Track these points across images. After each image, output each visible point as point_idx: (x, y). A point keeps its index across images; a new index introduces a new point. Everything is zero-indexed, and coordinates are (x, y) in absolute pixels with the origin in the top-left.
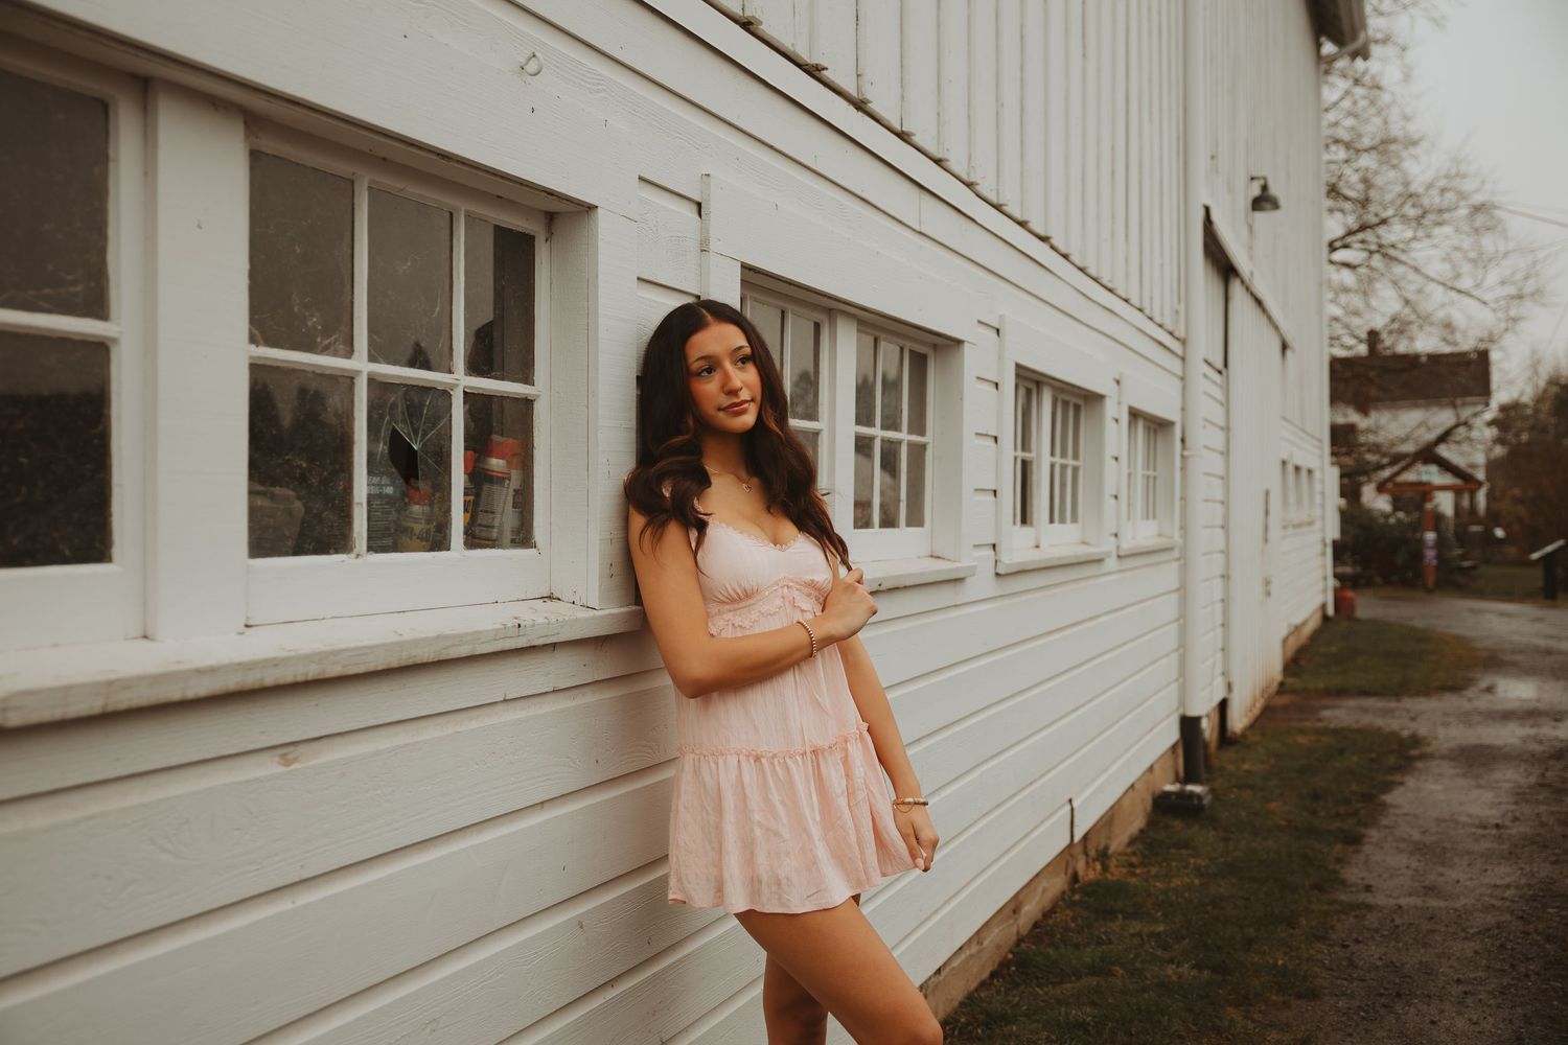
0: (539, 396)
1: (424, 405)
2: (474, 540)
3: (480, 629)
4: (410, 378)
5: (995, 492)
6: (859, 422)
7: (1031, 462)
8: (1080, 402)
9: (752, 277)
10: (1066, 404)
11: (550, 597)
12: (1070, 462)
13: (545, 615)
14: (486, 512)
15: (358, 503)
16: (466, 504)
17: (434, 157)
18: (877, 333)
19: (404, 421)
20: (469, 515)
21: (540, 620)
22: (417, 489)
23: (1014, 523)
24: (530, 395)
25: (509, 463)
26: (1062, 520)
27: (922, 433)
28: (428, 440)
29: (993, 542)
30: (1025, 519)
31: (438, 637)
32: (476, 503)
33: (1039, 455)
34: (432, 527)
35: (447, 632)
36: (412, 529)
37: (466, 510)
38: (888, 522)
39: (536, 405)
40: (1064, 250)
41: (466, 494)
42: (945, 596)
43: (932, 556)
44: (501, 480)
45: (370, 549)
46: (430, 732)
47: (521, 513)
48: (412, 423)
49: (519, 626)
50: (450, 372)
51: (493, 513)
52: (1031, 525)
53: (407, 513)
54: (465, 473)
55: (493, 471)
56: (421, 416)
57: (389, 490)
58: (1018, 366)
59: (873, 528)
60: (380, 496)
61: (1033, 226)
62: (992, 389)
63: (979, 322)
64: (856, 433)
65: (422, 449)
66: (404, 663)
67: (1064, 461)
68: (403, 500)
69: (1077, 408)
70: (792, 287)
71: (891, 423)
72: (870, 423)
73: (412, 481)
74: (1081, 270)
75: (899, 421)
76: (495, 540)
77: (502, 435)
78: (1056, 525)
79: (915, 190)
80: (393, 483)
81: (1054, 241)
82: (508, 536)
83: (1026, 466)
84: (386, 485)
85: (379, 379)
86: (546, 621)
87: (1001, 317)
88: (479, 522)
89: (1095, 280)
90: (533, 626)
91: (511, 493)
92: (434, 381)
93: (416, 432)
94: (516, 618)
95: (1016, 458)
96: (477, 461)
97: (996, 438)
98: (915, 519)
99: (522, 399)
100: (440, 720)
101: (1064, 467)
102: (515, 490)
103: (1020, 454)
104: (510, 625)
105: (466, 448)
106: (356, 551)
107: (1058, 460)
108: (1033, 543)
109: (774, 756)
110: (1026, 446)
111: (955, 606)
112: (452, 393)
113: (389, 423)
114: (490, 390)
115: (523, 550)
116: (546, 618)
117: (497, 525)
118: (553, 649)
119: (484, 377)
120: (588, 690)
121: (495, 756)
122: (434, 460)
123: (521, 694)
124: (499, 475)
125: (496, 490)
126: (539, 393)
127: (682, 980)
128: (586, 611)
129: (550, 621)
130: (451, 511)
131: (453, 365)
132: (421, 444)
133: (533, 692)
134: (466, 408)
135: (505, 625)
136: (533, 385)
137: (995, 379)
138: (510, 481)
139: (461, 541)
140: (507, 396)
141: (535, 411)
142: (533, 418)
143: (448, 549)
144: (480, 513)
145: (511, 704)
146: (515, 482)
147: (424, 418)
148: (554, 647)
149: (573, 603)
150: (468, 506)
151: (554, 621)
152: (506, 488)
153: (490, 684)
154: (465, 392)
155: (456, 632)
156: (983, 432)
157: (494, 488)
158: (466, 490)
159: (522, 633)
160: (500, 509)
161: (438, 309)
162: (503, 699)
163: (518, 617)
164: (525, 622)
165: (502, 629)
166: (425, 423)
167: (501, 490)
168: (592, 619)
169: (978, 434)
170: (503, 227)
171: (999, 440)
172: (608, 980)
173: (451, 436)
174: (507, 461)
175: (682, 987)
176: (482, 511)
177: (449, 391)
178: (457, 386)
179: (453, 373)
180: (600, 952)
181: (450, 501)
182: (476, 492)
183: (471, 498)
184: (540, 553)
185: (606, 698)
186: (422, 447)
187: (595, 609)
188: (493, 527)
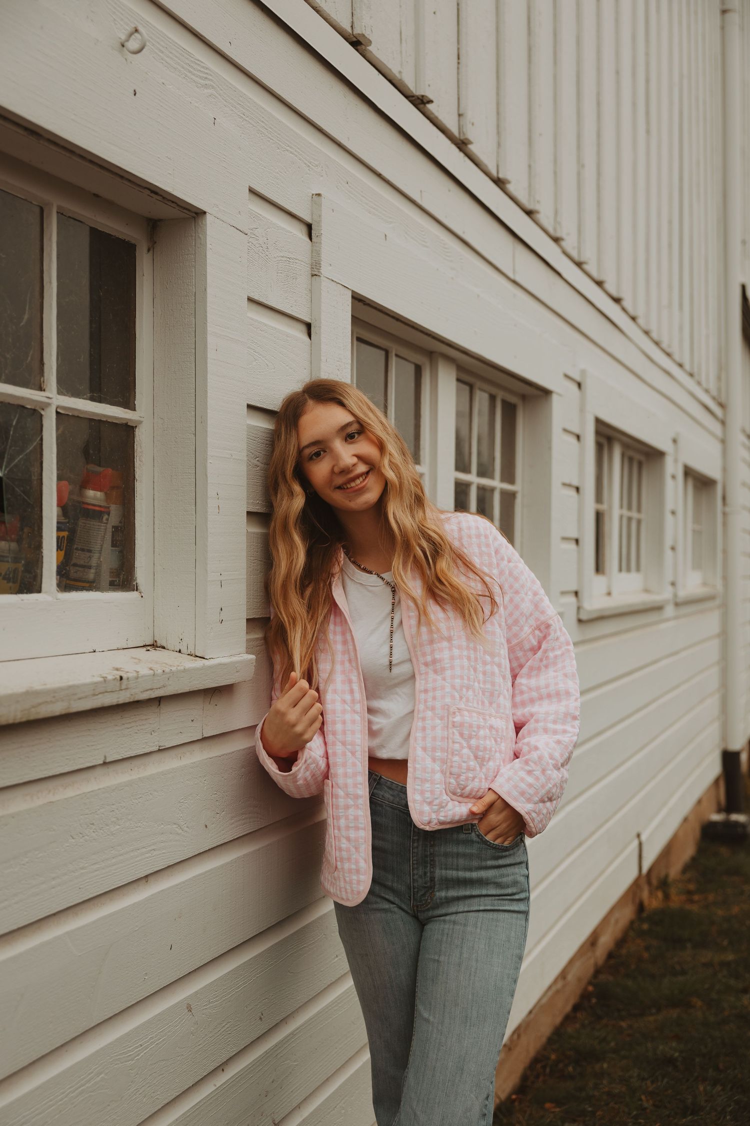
0: (141, 422)
1: (11, 425)
2: (68, 581)
3: (76, 682)
5: (577, 541)
6: (458, 468)
7: (604, 514)
8: (642, 458)
10: (631, 460)
11: (154, 646)
12: (634, 514)
13: (151, 666)
14: (83, 550)
16: (58, 538)
18: (473, 382)
20: (63, 553)
21: (144, 671)
22: (3, 522)
23: (592, 571)
24: (131, 420)
25: (108, 497)
26: (629, 570)
27: (512, 481)
28: (16, 466)
29: (575, 589)
30: (599, 567)
31: (27, 693)
32: (71, 540)
33: (611, 506)
34: (21, 567)
35: (38, 687)
37: (59, 548)
40: (632, 313)
41: (59, 529)
44: (96, 514)
47: (121, 552)
49: (121, 678)
50: (41, 389)
51: (90, 551)
52: (604, 573)
54: (58, 505)
55: (89, 505)
56: (7, 438)
58: (599, 422)
61: (608, 287)
62: (573, 440)
63: (565, 375)
64: (456, 478)
65: (8, 475)
67: (630, 514)
69: (640, 464)
71: (485, 472)
72: (467, 469)
74: (646, 333)
75: (491, 469)
76: (93, 582)
77: (100, 466)
78: (624, 574)
81: (625, 304)
82: (106, 577)
83: (599, 519)
86: (152, 672)
87: (583, 373)
88: (74, 561)
89: (657, 344)
90: (137, 678)
91: (109, 527)
92: (23, 398)
93: (1, 456)
94: (117, 669)
95: (594, 509)
97: (578, 489)
99: (122, 425)
100: (33, 789)
101: (630, 519)
102: (113, 527)
103: (595, 506)
104: (110, 677)
107: (625, 512)
108: (606, 591)
110: (599, 497)
112: (43, 412)
114: (86, 412)
115: (124, 593)
116: (151, 669)
117: (95, 565)
118: (158, 704)
119: (80, 398)
120: (196, 747)
121: (94, 827)
122: (22, 489)
123: (122, 755)
124: (97, 508)
125: (94, 525)
126: (140, 419)
127: (295, 1055)
128: (196, 660)
129: (156, 672)
130: (42, 548)
131: (44, 382)
132: (8, 469)
133: (136, 752)
134: (60, 431)
135: (105, 680)
136: (135, 410)
137: (577, 431)
138: (109, 514)
139: (54, 581)
140: (105, 420)
141: (137, 439)
142: (134, 447)
143: (39, 591)
144: (75, 551)
145: (112, 768)
146: (114, 517)
147: (10, 441)
148: (160, 702)
149: (180, 651)
150: (61, 543)
151: (160, 671)
152: (105, 523)
153: (88, 746)
154: (57, 413)
155: (49, 686)
156: (567, 481)
157: (92, 523)
158: (59, 525)
159: (123, 687)
160: (97, 547)
161: (26, 317)
162: (102, 762)
163: (118, 666)
164: (128, 674)
165: (101, 682)
166: (10, 447)
167: (99, 526)
168: (202, 670)
169: (564, 484)
170: (101, 231)
171: (581, 490)
172: (218, 1065)
173: (42, 463)
174: (106, 494)
175: (294, 1062)
176: (77, 549)
177: (40, 410)
178: (49, 405)
179: (44, 390)
180: (210, 1035)
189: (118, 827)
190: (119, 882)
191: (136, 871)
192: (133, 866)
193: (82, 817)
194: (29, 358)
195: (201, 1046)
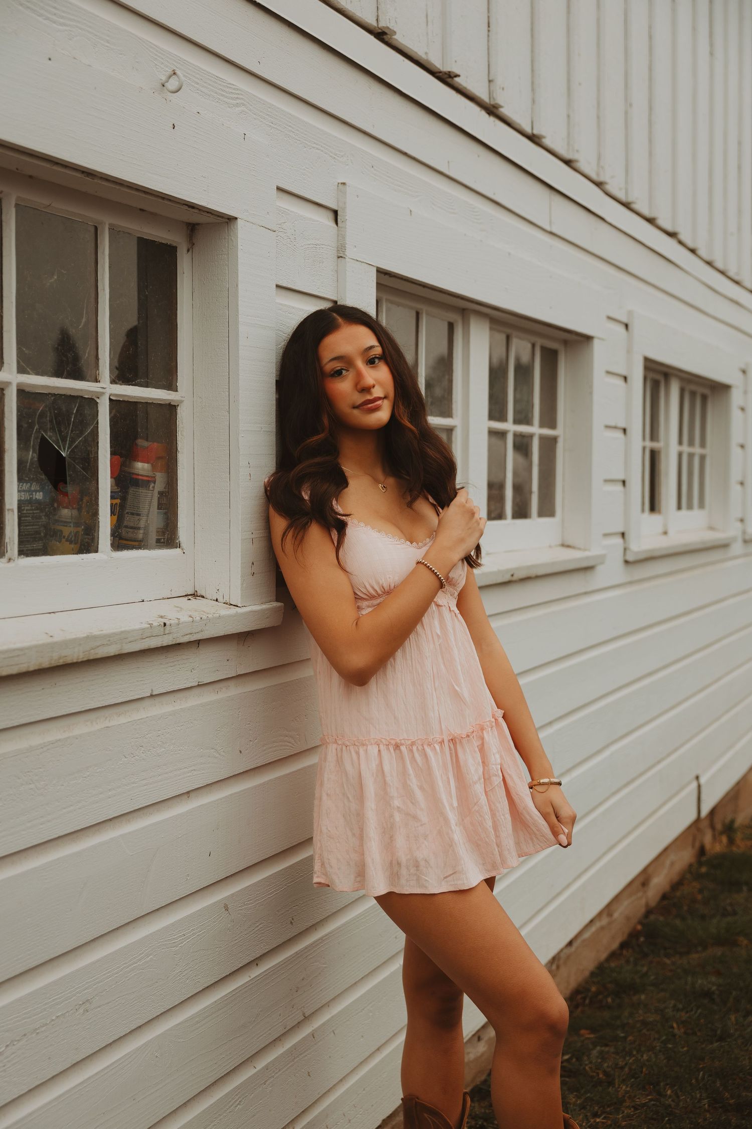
0: (182, 402)
1: (72, 413)
2: (121, 541)
3: (127, 628)
4: (58, 388)
5: (624, 482)
6: (491, 417)
7: (659, 452)
8: (706, 391)
9: (387, 281)
10: (693, 394)
11: (195, 595)
12: (697, 450)
13: (190, 613)
14: (132, 514)
15: (8, 510)
16: (113, 507)
17: (79, 175)
18: (509, 331)
19: (52, 429)
20: (116, 517)
21: (185, 618)
22: (66, 494)
23: (643, 511)
24: (172, 400)
25: (154, 468)
26: (690, 507)
27: (552, 424)
28: (76, 446)
29: (621, 530)
30: (653, 506)
31: (87, 637)
32: (122, 506)
33: (667, 445)
34: (80, 529)
35: (96, 632)
36: (61, 531)
37: (113, 513)
38: (521, 512)
39: (179, 408)
40: (690, 244)
41: (112, 497)
42: (575, 584)
43: (563, 545)
44: (146, 483)
45: (22, 552)
46: (82, 728)
47: (166, 513)
48: (60, 432)
49: (165, 624)
50: (97, 380)
51: (139, 515)
52: (659, 512)
53: (56, 517)
54: (113, 478)
55: (138, 475)
56: (69, 424)
57: (39, 496)
58: (647, 360)
59: (505, 519)
60: (30, 502)
61: (661, 222)
62: (621, 382)
63: (609, 318)
64: (489, 428)
65: (70, 456)
66: (54, 663)
67: (691, 450)
68: (53, 506)
70: (426, 289)
71: (523, 417)
72: (502, 418)
73: (61, 486)
74: (709, 263)
75: (530, 415)
76: (140, 541)
77: (147, 440)
78: (684, 512)
79: (546, 192)
80: (42, 489)
81: (682, 237)
82: (153, 537)
83: (654, 458)
84: (36, 491)
85: (27, 389)
86: (192, 619)
87: (630, 313)
88: (125, 523)
89: (722, 273)
90: (179, 624)
91: (156, 495)
92: (81, 390)
93: (64, 440)
94: (162, 617)
95: (644, 448)
96: (123, 464)
97: (625, 430)
98: (547, 509)
99: (165, 405)
100: (92, 716)
101: (691, 456)
102: (159, 492)
103: (649, 444)
104: (155, 624)
105: (112, 453)
106: (7, 555)
107: (686, 449)
108: (661, 530)
109: (413, 744)
110: (654, 435)
111: (586, 593)
112: (98, 401)
113: (38, 431)
114: (135, 396)
115: (168, 550)
116: (190, 616)
117: (143, 526)
118: (198, 646)
119: (129, 385)
120: (231, 684)
121: (143, 749)
122: (82, 466)
123: (167, 689)
124: (145, 478)
125: (142, 492)
126: (183, 399)
127: (324, 958)
128: (230, 608)
129: (194, 619)
130: (98, 514)
131: (99, 374)
132: (70, 450)
133: (178, 687)
134: (112, 415)
135: (151, 624)
136: (177, 391)
137: (624, 373)
138: (155, 483)
139: (109, 542)
140: (151, 402)
141: (179, 416)
142: (176, 423)
143: (96, 551)
144: (126, 515)
145: (158, 700)
146: (160, 485)
147: (71, 426)
148: (199, 644)
149: (217, 600)
150: (114, 509)
151: (198, 618)
152: (151, 491)
153: (137, 681)
154: (110, 399)
155: (104, 632)
156: (613, 424)
157: (140, 491)
158: (113, 494)
159: (167, 632)
160: (145, 511)
161: (84, 320)
162: (149, 695)
163: (163, 615)
164: (170, 621)
165: (148, 628)
166: (72, 431)
167: (146, 493)
168: (235, 616)
169: (607, 427)
170: (146, 239)
171: (628, 432)
172: (253, 959)
173: (98, 443)
174: (152, 464)
175: (324, 964)
176: (127, 513)
177: (95, 399)
178: (103, 393)
179: (99, 382)
180: (245, 933)
181: (98, 505)
182: (122, 495)
183: (118, 501)
184: (184, 553)
185: (249, 690)
186: (70, 454)
187: (237, 606)
188: (139, 528)
189: (164, 749)
190: (165, 796)
191: (179, 787)
192: (176, 783)
193: (132, 740)
194: (87, 355)
195: (237, 941)
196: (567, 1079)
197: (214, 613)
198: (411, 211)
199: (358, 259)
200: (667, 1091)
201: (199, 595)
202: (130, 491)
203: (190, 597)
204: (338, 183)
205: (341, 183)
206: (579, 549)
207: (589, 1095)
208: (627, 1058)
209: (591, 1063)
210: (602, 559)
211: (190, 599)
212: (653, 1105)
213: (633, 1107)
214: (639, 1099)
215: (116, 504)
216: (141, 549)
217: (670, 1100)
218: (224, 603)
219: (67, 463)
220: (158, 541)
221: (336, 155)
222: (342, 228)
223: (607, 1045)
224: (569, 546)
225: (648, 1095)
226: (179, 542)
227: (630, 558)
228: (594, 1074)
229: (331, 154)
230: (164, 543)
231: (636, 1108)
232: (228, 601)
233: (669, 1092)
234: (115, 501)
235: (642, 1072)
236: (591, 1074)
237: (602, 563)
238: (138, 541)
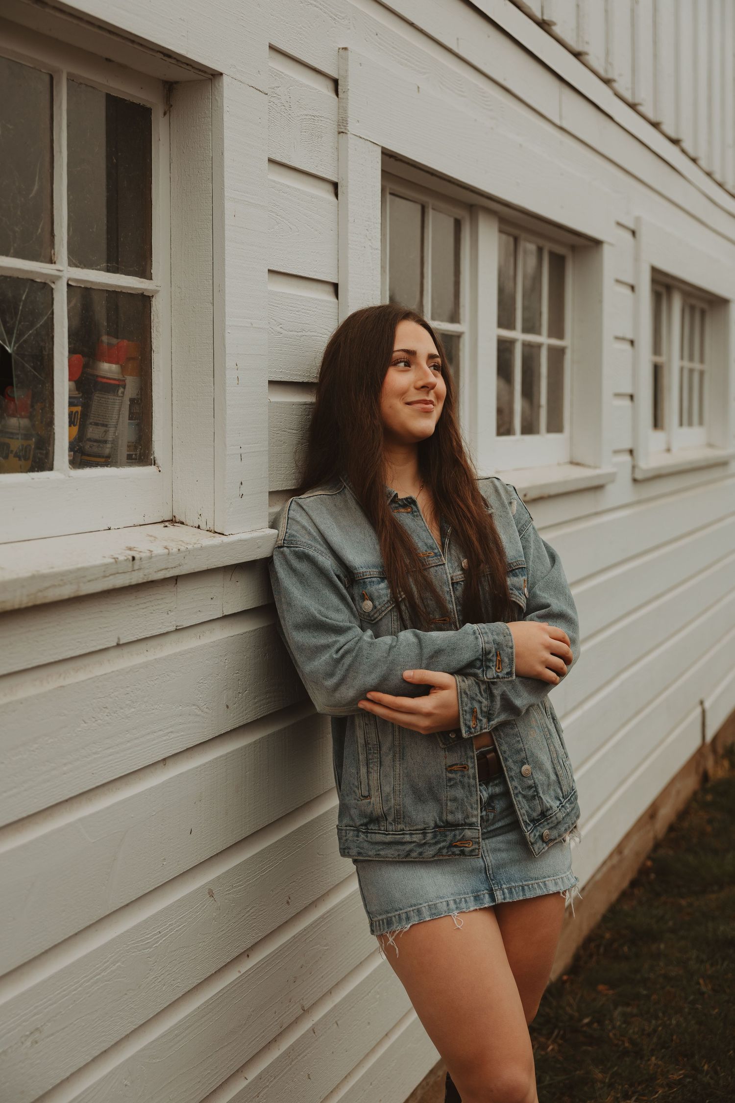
27: (561, 336)
39: (154, 299)
126: (157, 288)
181: (53, 413)
182: (83, 401)
183: (79, 409)
184: (160, 471)
185: (237, 633)
186: (17, 348)
187: (223, 534)
188: (105, 442)
196: (590, 1048)
197: (195, 544)
198: (418, 87)
199: (361, 136)
200: (704, 1065)
201: (178, 521)
202: (95, 398)
203: (167, 524)
204: (339, 49)
205: (343, 48)
206: (589, 467)
207: (616, 1068)
208: (654, 1022)
209: (614, 1027)
210: (612, 478)
211: (166, 526)
212: (689, 1082)
213: (668, 1085)
214: (672, 1074)
215: (77, 412)
216: (107, 467)
217: (708, 1077)
218: (208, 531)
219: (13, 361)
220: (129, 457)
221: (336, 16)
222: (343, 99)
223: (628, 1005)
224: (578, 464)
225: (681, 1070)
226: (154, 458)
227: (639, 476)
228: (620, 1043)
229: (332, 15)
230: (136, 459)
231: (670, 1086)
232: (212, 528)
233: (706, 1067)
234: (75, 409)
235: (672, 1040)
236: (616, 1042)
237: (613, 481)
238: (103, 457)
